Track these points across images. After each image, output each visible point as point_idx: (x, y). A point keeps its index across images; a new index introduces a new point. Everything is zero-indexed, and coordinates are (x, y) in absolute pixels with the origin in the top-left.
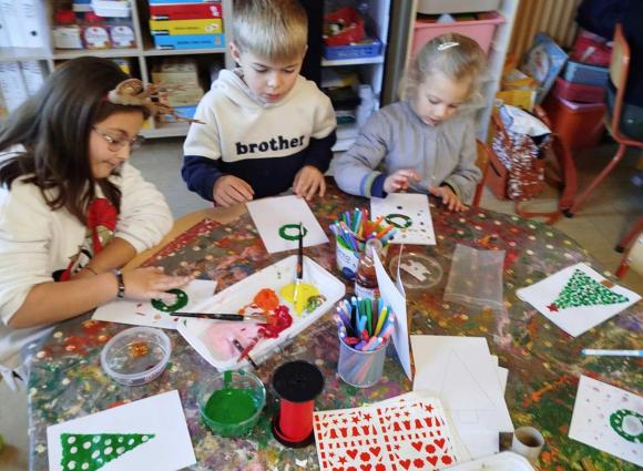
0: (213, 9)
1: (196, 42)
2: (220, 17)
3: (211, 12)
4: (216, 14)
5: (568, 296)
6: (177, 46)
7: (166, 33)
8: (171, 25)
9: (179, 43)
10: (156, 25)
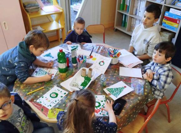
0: (178, 21)
1: (171, 28)
2: (179, 24)
3: (177, 22)
4: (178, 23)
5: (121, 90)
6: (166, 27)
7: (165, 23)
8: (167, 22)
9: (167, 27)
10: (164, 21)
